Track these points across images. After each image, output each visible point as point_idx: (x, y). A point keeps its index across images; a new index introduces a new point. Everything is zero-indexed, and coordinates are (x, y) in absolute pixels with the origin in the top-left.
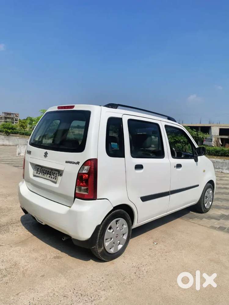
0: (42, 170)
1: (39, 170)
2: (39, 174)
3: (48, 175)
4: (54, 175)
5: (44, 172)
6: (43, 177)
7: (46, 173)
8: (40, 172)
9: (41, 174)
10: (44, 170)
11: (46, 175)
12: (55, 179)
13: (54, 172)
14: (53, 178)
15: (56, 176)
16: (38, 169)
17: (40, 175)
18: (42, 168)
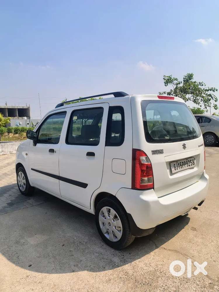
0: (179, 164)
1: (176, 166)
2: (177, 169)
3: (186, 165)
4: (191, 162)
5: (181, 165)
6: (182, 169)
7: (183, 165)
8: (177, 167)
9: (178, 168)
10: (180, 163)
11: (184, 166)
12: (194, 165)
13: (189, 160)
14: (192, 165)
15: (193, 162)
16: (174, 165)
17: (179, 170)
18: (177, 163)
